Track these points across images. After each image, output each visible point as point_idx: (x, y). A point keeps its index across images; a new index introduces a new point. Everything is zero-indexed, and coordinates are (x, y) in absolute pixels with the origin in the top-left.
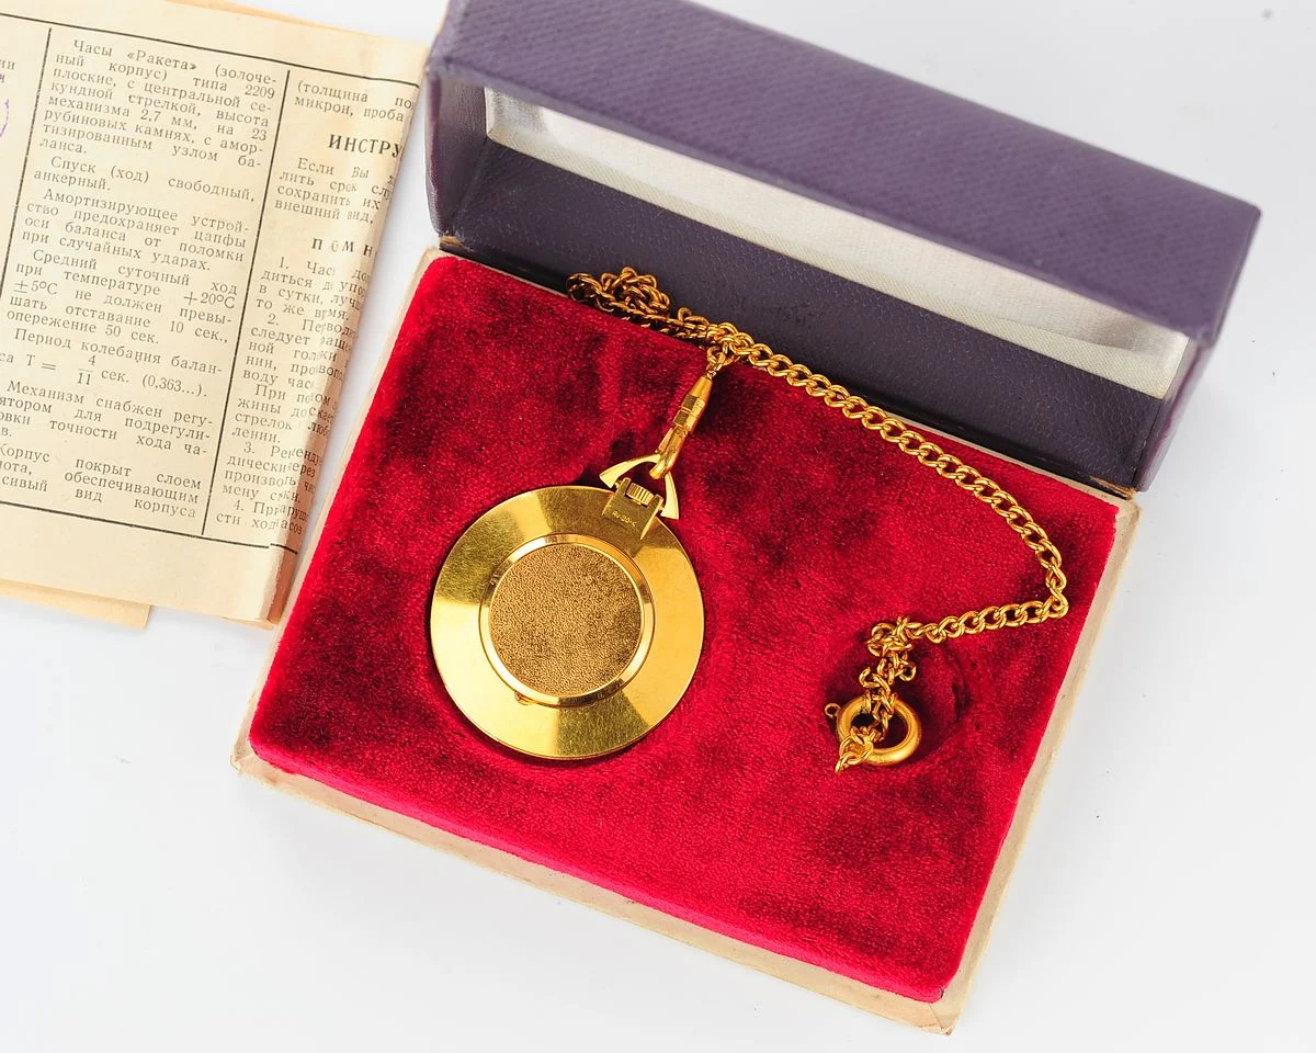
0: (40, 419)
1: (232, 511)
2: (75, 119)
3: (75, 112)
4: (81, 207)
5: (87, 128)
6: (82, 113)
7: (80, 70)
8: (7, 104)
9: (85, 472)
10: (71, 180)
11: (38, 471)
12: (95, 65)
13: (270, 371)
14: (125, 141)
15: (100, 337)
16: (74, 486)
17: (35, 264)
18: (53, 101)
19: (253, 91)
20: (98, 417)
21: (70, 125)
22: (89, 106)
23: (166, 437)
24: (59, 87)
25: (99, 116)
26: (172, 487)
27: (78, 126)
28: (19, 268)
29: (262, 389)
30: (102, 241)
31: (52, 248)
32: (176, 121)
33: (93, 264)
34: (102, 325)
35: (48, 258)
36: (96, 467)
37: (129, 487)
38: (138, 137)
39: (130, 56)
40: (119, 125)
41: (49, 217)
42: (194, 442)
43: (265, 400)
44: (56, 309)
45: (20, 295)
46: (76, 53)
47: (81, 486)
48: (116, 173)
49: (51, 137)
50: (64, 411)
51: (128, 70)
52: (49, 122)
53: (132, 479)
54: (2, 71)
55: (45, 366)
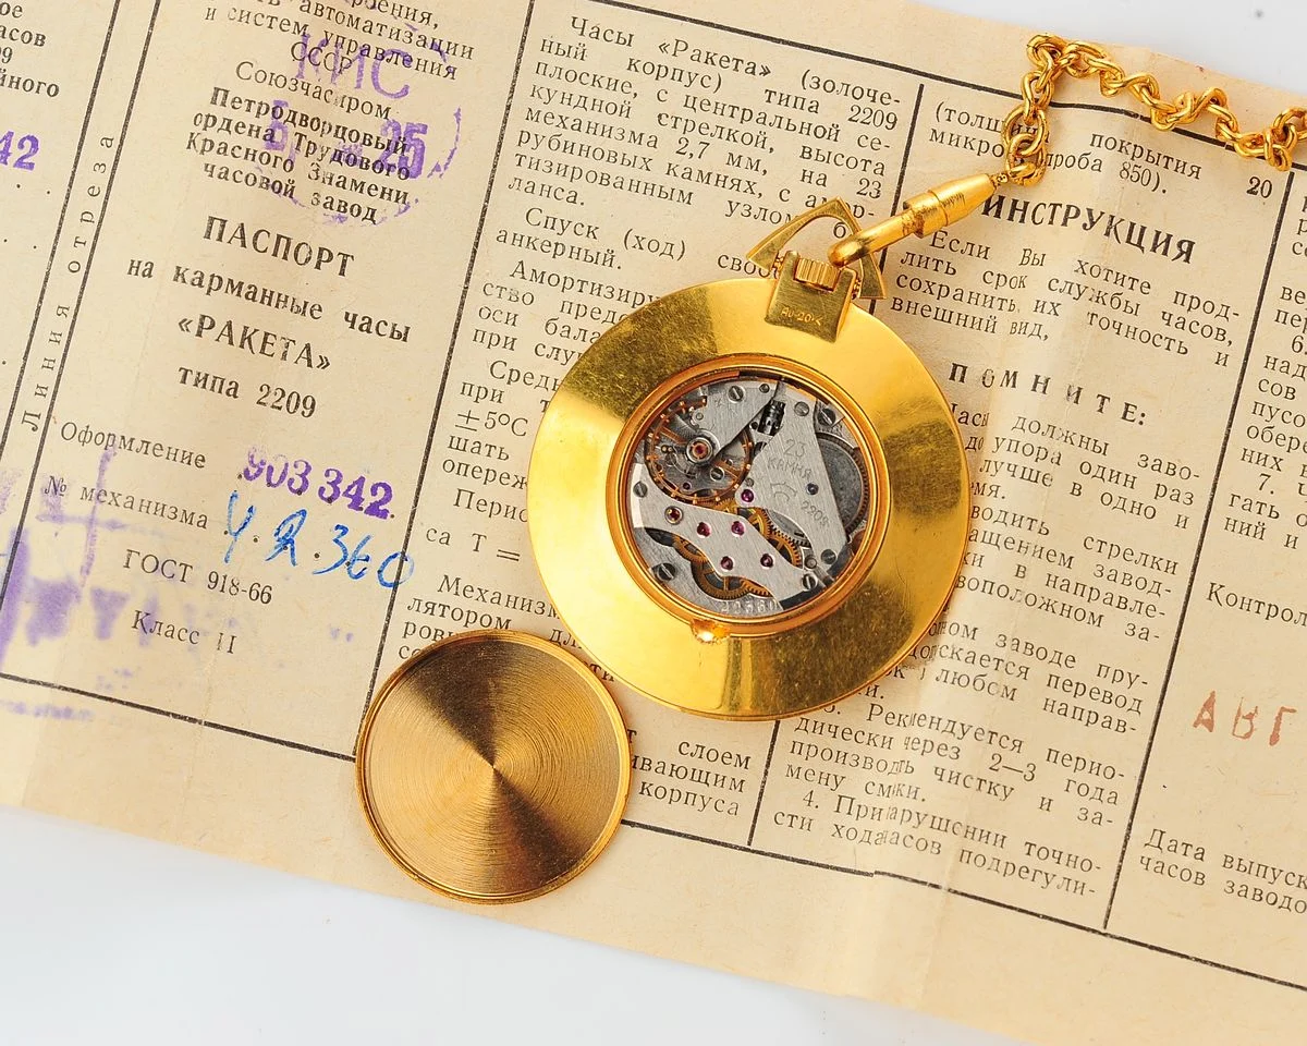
1: (800, 809)
2: (568, 148)
3: (568, 135)
4: (572, 295)
5: (588, 164)
6: (579, 138)
7: (578, 66)
8: (457, 115)
10: (557, 249)
12: (605, 59)
14: (650, 189)
17: (492, 384)
18: (532, 115)
19: (862, 117)
21: (561, 157)
22: (592, 129)
24: (544, 93)
25: (609, 145)
27: (573, 161)
28: (466, 389)
31: (521, 359)
32: (734, 160)
35: (514, 376)
38: (670, 182)
39: (663, 48)
40: (640, 162)
41: (517, 308)
45: (464, 434)
46: (571, 38)
48: (632, 241)
49: (525, 173)
51: (658, 72)
52: (525, 149)
53: (640, 748)
54: (452, 61)
55: (500, 554)
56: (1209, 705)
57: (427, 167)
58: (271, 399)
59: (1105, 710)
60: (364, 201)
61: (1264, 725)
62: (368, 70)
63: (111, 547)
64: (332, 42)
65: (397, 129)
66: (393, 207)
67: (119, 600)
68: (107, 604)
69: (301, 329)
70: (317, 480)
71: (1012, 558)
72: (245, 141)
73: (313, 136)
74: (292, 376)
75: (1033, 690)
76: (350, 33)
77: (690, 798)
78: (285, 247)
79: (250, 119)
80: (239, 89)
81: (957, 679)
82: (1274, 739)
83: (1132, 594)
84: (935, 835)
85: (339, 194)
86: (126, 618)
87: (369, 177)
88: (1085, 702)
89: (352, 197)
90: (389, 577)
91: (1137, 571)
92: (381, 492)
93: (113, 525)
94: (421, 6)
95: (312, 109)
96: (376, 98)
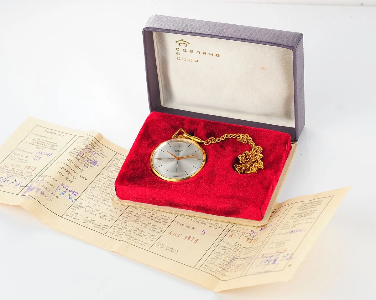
0: (83, 209)
3: (114, 167)
5: (115, 170)
6: (116, 167)
8: (102, 161)
9: (87, 219)
11: (78, 217)
13: (131, 213)
15: (101, 201)
16: (84, 221)
17: (95, 187)
18: (111, 164)
20: (94, 212)
22: (118, 167)
23: (105, 218)
24: (113, 162)
26: (103, 226)
28: (91, 187)
29: (128, 215)
30: (109, 187)
33: (106, 190)
34: (102, 199)
36: (90, 219)
37: (94, 224)
41: (101, 181)
42: (111, 220)
43: (128, 217)
44: (95, 194)
45: (89, 191)
46: (119, 158)
47: (85, 221)
49: (108, 169)
50: (88, 209)
52: (109, 167)
53: (96, 223)
54: (104, 156)
55: (88, 202)
56: (171, 232)
57: (97, 165)
58: (67, 179)
59: (157, 231)
60: (87, 166)
61: (177, 235)
62: (93, 154)
63: (42, 184)
64: (90, 149)
65: (94, 160)
66: (91, 167)
67: (40, 190)
68: (38, 190)
69: (74, 174)
70: (69, 189)
71: (151, 215)
72: (75, 153)
73: (84, 157)
74: (71, 178)
75: (148, 228)
76: (93, 149)
77: (100, 228)
78: (75, 165)
79: (77, 151)
80: (77, 149)
81: (140, 224)
82: (178, 237)
83: (165, 221)
84: (131, 238)
85: (84, 164)
86: (40, 191)
87: (89, 164)
88: (155, 230)
89: (86, 165)
90: (74, 201)
91: (167, 219)
92: (76, 193)
94: (102, 150)
95: (85, 154)
96: (93, 157)
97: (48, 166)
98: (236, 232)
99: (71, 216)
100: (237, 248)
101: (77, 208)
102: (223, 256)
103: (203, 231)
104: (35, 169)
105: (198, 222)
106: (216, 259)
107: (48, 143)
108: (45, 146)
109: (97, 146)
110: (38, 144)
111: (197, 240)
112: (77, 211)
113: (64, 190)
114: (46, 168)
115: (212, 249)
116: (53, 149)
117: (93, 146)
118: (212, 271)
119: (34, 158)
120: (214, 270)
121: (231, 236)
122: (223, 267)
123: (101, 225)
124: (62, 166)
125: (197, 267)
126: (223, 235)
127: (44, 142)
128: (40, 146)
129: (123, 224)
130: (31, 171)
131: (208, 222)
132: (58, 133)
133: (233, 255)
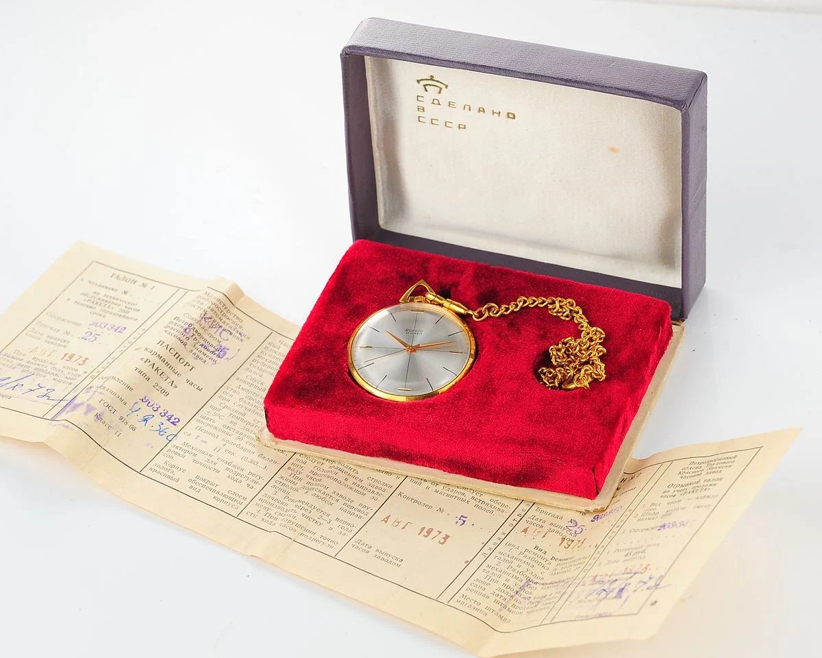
0: (189, 457)
1: (255, 513)
2: (265, 365)
3: (266, 363)
4: (250, 395)
5: (268, 370)
6: (269, 364)
8: (239, 349)
9: (198, 481)
11: (177, 474)
13: (300, 470)
15: (232, 439)
16: (190, 484)
18: (259, 357)
20: (215, 464)
21: (262, 367)
22: (273, 363)
23: (240, 479)
24: (264, 353)
26: (234, 496)
27: (264, 368)
28: (211, 406)
29: (293, 475)
30: (253, 409)
33: (244, 415)
34: (235, 435)
35: (226, 407)
36: (204, 480)
37: (214, 491)
42: (252, 484)
43: (292, 479)
44: (219, 423)
45: (206, 416)
46: (278, 344)
47: (194, 485)
49: (251, 368)
50: (201, 458)
52: (253, 363)
53: (218, 489)
54: (243, 338)
55: (203, 441)
56: (388, 518)
57: (226, 356)
58: (157, 387)
59: (356, 513)
60: (204, 358)
61: (402, 525)
62: (219, 332)
63: (97, 397)
64: (213, 319)
65: (221, 347)
66: (212, 362)
67: (93, 409)
68: (89, 409)
69: (173, 377)
70: (160, 410)
71: (345, 476)
72: (179, 328)
73: (198, 337)
74: (165, 385)
75: (337, 505)
76: (218, 320)
77: (226, 502)
78: (177, 356)
79: (183, 325)
80: (182, 318)
81: (318, 496)
82: (403, 528)
83: (376, 490)
84: (296, 528)
85: (198, 353)
86: (94, 413)
87: (208, 353)
88: (352, 510)
89: (201, 356)
90: (170, 438)
91: (379, 486)
92: (177, 420)
93: (101, 393)
94: (241, 324)
95: (200, 331)
96: (218, 338)
97: (115, 355)
98: (538, 522)
99: (162, 471)
100: (537, 559)
101: (176, 453)
102: (504, 577)
103: (462, 516)
104: (84, 361)
105: (452, 496)
106: (488, 582)
107: (118, 302)
108: (110, 310)
109: (228, 315)
110: (93, 305)
111: (447, 537)
112: (177, 461)
113: (149, 411)
114: (110, 360)
115: (480, 558)
116: (127, 317)
117: (218, 312)
118: (477, 610)
119: (84, 335)
120: (482, 607)
121: (525, 531)
122: (504, 602)
123: (229, 495)
124: (148, 355)
125: (444, 599)
126: (506, 528)
127: (109, 300)
128: (98, 309)
129: (280, 496)
130: (75, 366)
131: (473, 498)
132: (141, 281)
133: (528, 574)
